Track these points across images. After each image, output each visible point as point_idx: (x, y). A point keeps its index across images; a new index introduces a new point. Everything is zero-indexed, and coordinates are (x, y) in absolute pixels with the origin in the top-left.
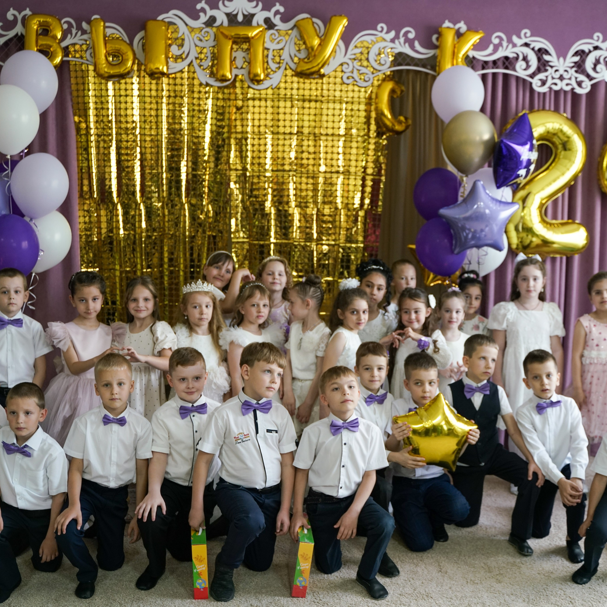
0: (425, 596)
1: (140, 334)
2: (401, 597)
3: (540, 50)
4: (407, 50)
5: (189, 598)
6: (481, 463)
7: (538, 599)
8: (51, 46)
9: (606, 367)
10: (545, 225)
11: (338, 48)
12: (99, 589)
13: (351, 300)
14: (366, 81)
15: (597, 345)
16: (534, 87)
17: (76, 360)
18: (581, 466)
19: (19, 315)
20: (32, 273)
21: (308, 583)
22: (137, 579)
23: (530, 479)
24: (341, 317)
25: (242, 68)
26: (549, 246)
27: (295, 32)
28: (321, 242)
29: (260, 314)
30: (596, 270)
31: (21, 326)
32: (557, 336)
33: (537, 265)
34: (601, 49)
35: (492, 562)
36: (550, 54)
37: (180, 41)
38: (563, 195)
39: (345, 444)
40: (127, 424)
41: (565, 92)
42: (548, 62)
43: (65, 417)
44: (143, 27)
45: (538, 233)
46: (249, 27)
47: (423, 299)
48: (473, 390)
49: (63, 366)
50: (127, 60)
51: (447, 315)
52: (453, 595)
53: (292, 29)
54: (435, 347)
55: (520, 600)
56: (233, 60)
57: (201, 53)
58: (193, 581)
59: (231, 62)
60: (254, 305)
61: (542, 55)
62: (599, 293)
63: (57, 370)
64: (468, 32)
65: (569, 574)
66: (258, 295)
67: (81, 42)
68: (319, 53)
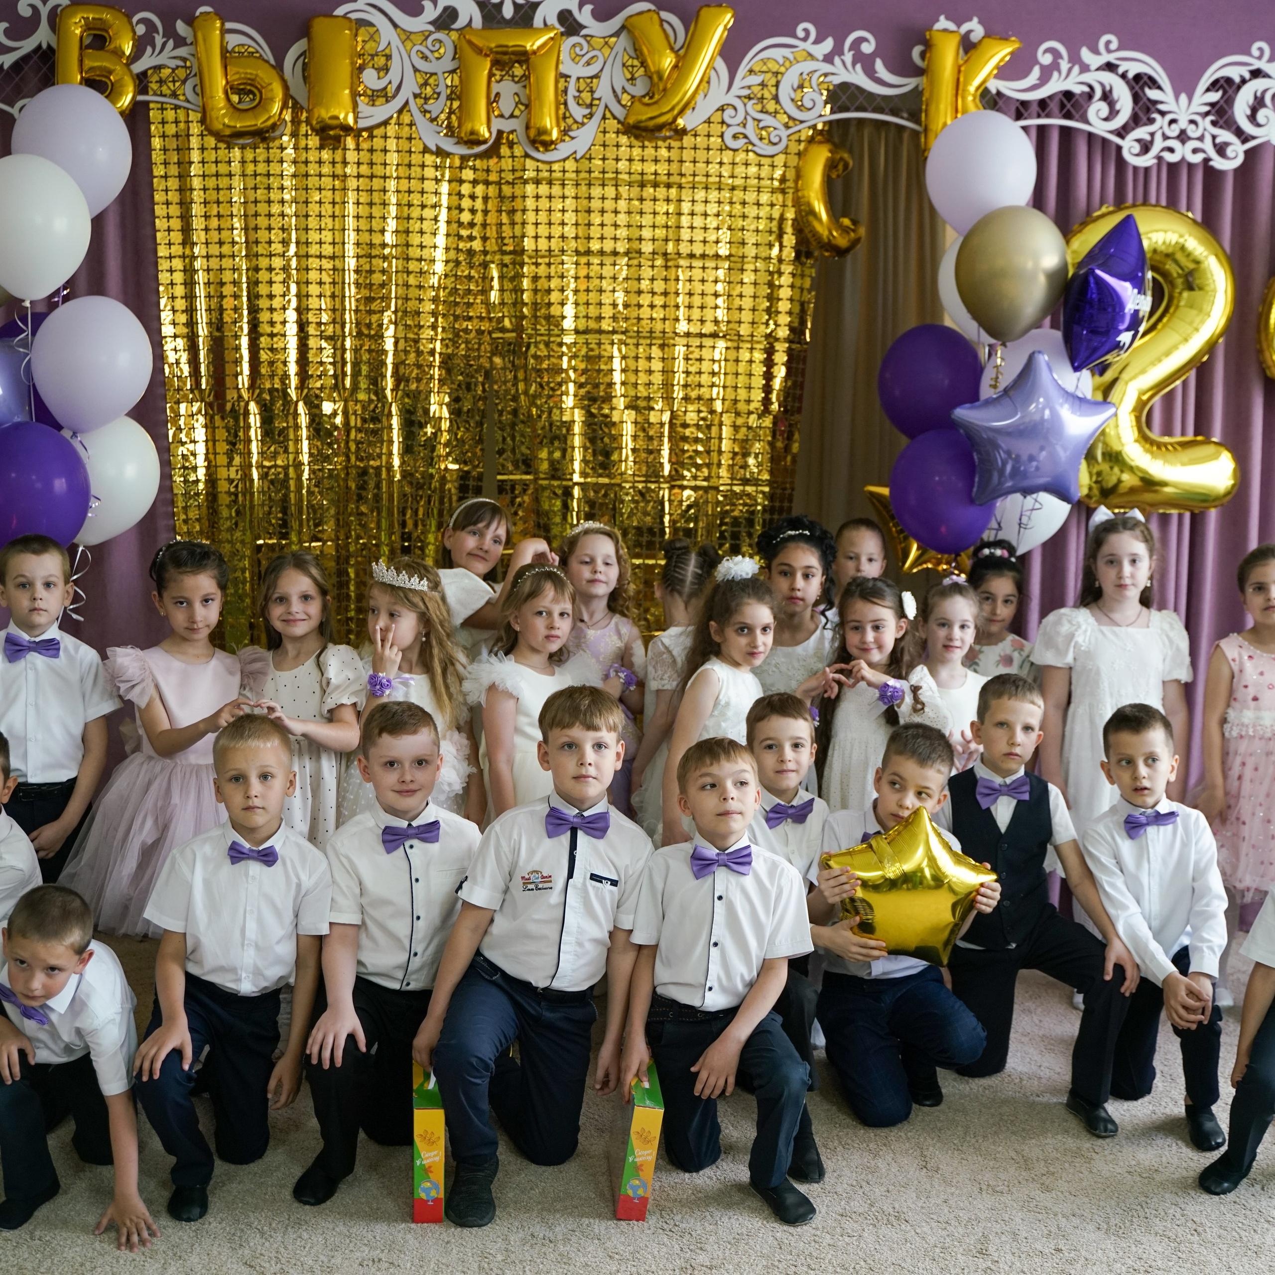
0: (892, 1219)
1: (295, 671)
2: (844, 1220)
3: (1138, 77)
4: (859, 78)
5: (404, 1221)
6: (1009, 944)
7: (1128, 1224)
8: (110, 72)
9: (1271, 743)
10: (1148, 446)
11: (713, 73)
12: (215, 1202)
13: (738, 605)
14: (775, 144)
15: (1255, 699)
16: (1126, 154)
17: (165, 725)
18: (1211, 949)
19: (53, 632)
20: (77, 546)
21: (650, 1189)
22: (295, 1181)
23: (1108, 978)
24: (717, 639)
25: (512, 116)
26: (1156, 492)
27: (623, 42)
28: (678, 483)
29: (553, 632)
30: (1253, 544)
31: (56, 656)
32: (1178, 681)
33: (1138, 532)
34: (1267, 76)
35: (1032, 1148)
36: (1159, 88)
37: (381, 61)
38: (1185, 383)
39: (720, 898)
40: (279, 862)
41: (1191, 166)
42: (1155, 102)
43: (143, 843)
44: (305, 31)
45: (1133, 464)
46: (526, 31)
47: (889, 601)
48: (995, 792)
49: (139, 739)
50: (272, 100)
51: (942, 633)
52: (952, 1216)
53: (617, 34)
54: (916, 699)
55: (1091, 1227)
56: (493, 100)
57: (426, 84)
58: (413, 1185)
59: (489, 103)
60: (540, 613)
61: (1142, 89)
62: (1262, 588)
63: (128, 748)
64: (986, 40)
65: (1192, 1173)
66: (549, 591)
67: (173, 63)
68: (673, 84)
